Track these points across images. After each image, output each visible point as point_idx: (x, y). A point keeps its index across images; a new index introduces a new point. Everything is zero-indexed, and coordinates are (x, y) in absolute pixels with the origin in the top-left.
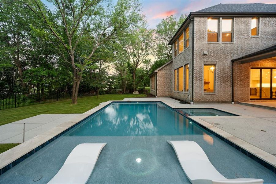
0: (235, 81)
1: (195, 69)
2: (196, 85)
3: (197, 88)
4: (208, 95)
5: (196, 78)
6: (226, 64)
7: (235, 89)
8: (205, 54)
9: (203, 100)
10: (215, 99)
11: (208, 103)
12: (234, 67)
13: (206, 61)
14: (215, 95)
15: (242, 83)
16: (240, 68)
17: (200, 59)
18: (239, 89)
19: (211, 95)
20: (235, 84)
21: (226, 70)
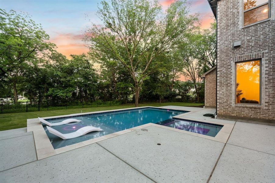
1: (219, 71)
2: (221, 92)
3: (222, 96)
4: (244, 107)
5: (221, 82)
8: (238, 47)
9: (233, 115)
11: (243, 121)
13: (238, 56)
14: (260, 108)
17: (227, 56)
19: (251, 108)
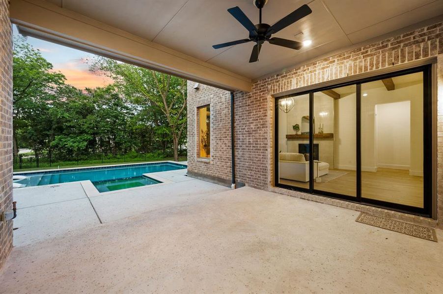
0: (239, 136)
4: (201, 162)
6: (223, 100)
7: (238, 154)
8: (197, 89)
10: (209, 173)
12: (237, 103)
13: (198, 100)
14: (209, 163)
15: (251, 140)
16: (249, 102)
17: (192, 99)
18: (247, 155)
19: (205, 163)
20: (238, 143)
21: (224, 112)
